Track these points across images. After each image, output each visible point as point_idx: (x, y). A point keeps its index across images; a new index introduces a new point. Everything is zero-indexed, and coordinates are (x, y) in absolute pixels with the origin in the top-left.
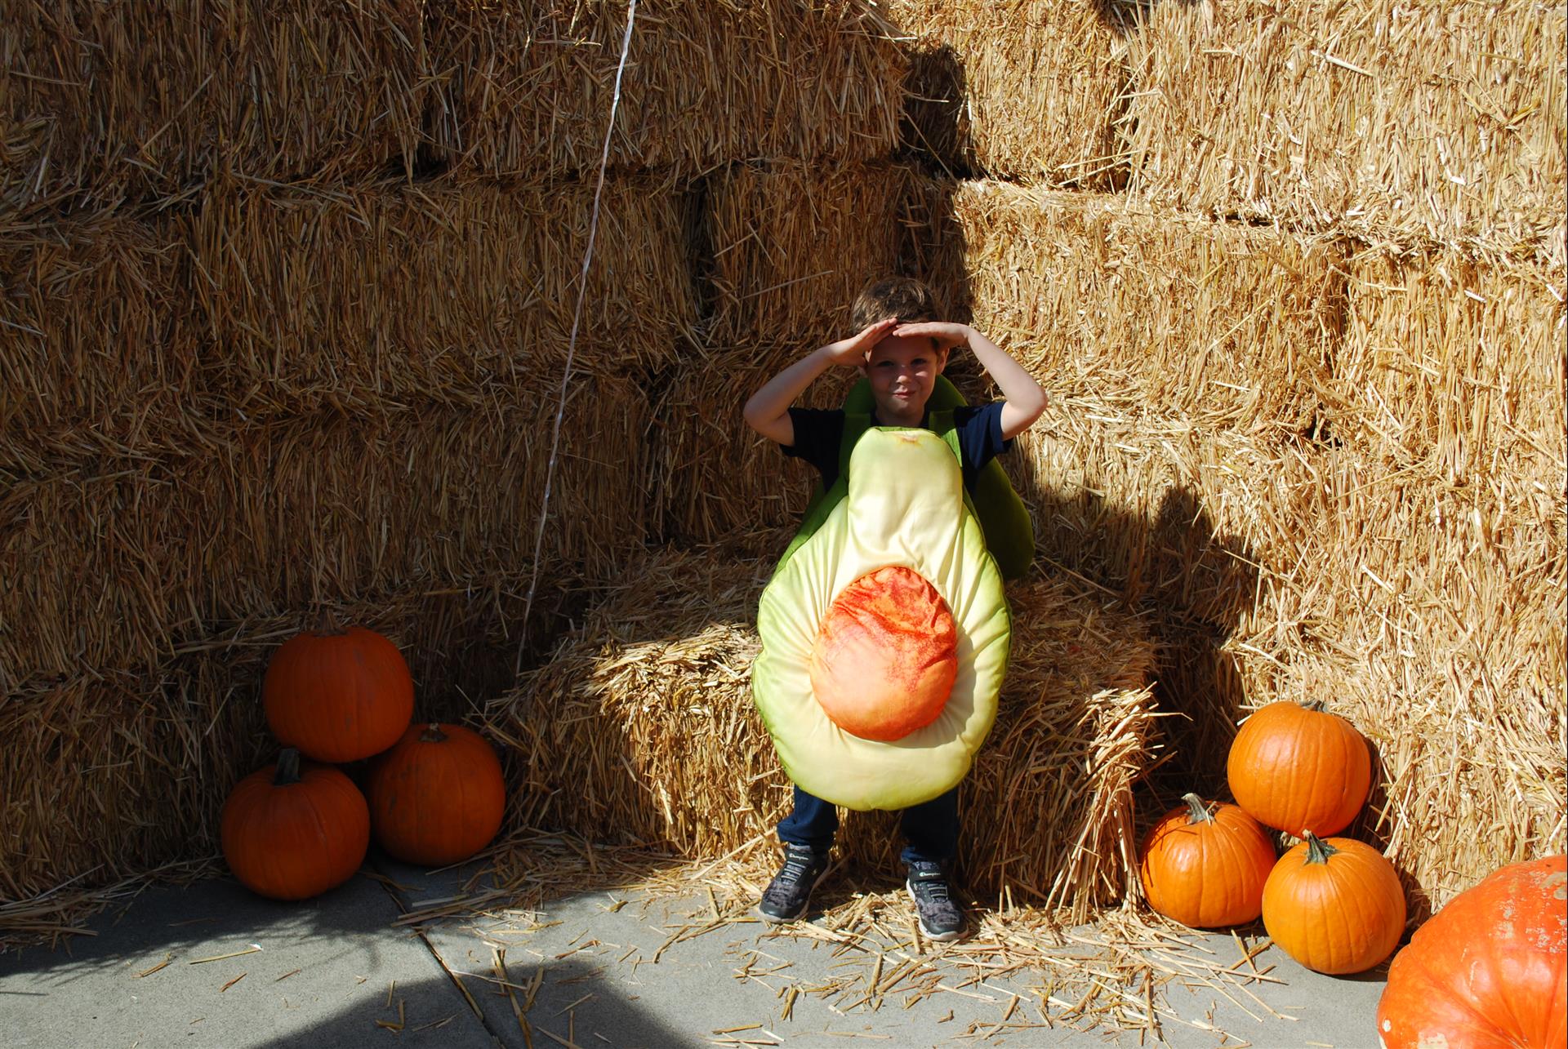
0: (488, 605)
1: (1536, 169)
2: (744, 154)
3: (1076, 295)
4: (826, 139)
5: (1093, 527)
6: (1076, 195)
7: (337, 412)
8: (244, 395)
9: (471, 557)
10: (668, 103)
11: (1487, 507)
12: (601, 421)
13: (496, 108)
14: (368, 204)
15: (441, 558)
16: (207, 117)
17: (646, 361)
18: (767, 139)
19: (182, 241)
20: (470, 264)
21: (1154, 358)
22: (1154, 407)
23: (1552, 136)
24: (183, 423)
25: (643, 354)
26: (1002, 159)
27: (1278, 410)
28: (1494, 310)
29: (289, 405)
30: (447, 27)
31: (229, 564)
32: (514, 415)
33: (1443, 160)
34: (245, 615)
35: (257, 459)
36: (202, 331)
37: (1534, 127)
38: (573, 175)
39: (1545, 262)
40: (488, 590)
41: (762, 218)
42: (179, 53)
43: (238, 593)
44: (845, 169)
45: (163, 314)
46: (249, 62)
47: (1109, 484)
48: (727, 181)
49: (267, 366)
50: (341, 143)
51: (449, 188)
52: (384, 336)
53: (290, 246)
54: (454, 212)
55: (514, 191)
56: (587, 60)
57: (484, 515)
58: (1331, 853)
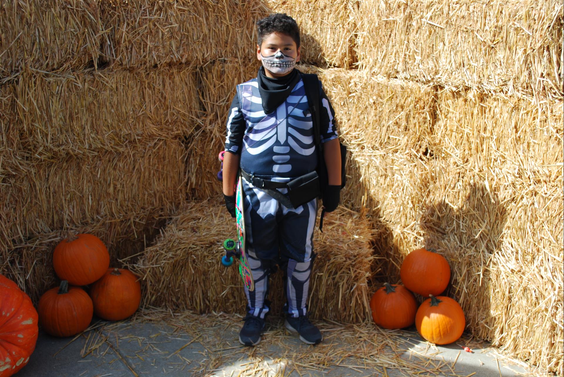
0: (129, 225)
1: (502, 61)
2: (217, 57)
3: (339, 106)
4: (247, 51)
5: (348, 189)
7: (71, 157)
8: (36, 151)
9: (122, 207)
10: (190, 39)
11: (490, 179)
12: (168, 156)
13: (127, 43)
14: (81, 78)
15: (111, 209)
16: (20, 48)
17: (184, 133)
18: (226, 51)
19: (12, 94)
20: (119, 100)
21: (368, 128)
22: (369, 145)
23: (507, 49)
24: (14, 162)
25: (183, 131)
26: (311, 57)
27: (414, 145)
28: (490, 110)
29: (54, 154)
30: (108, 12)
31: (33, 214)
32: (136, 155)
33: (470, 57)
34: (39, 233)
35: (42, 174)
36: (21, 127)
37: (501, 45)
38: (156, 66)
39: (507, 92)
40: (129, 219)
42: (9, 24)
43: (36, 225)
44: (254, 61)
45: (6, 122)
46: (35, 27)
47: (353, 174)
49: (45, 140)
50: (70, 56)
51: (110, 72)
52: (88, 127)
53: (52, 95)
54: (113, 80)
55: (134, 73)
56: (160, 24)
57: (127, 192)
58: (440, 302)
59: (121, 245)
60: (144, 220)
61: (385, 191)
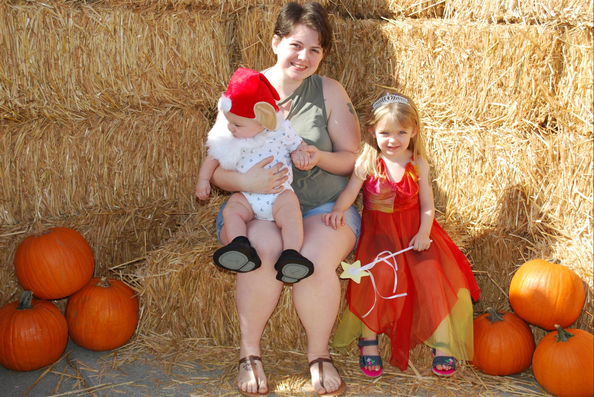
0: (128, 222)
2: (255, 2)
3: (418, 69)
6: (417, 20)
9: (120, 197)
12: (185, 132)
14: (63, 11)
15: (104, 198)
17: (208, 103)
20: (118, 47)
21: (459, 96)
22: (460, 119)
25: (206, 99)
26: (379, 8)
27: (527, 114)
29: (20, 114)
32: (141, 127)
35: (4, 143)
38: (170, 7)
40: (129, 214)
41: (264, 33)
47: (436, 160)
48: (247, 14)
49: (8, 92)
51: (106, 7)
52: (72, 81)
53: (20, 30)
54: (109, 19)
55: (140, 12)
57: (126, 178)
58: (570, 336)
59: (116, 248)
60: (149, 217)
61: (482, 182)
